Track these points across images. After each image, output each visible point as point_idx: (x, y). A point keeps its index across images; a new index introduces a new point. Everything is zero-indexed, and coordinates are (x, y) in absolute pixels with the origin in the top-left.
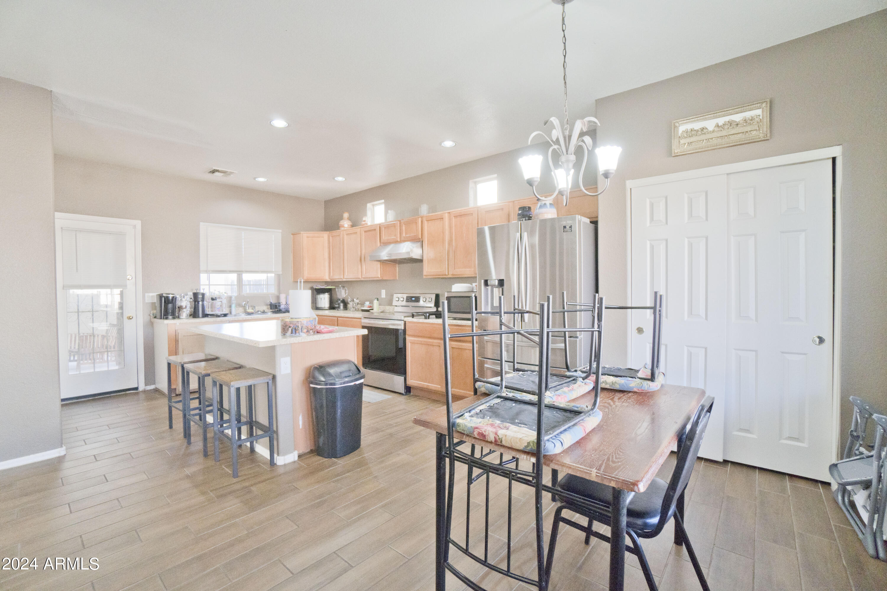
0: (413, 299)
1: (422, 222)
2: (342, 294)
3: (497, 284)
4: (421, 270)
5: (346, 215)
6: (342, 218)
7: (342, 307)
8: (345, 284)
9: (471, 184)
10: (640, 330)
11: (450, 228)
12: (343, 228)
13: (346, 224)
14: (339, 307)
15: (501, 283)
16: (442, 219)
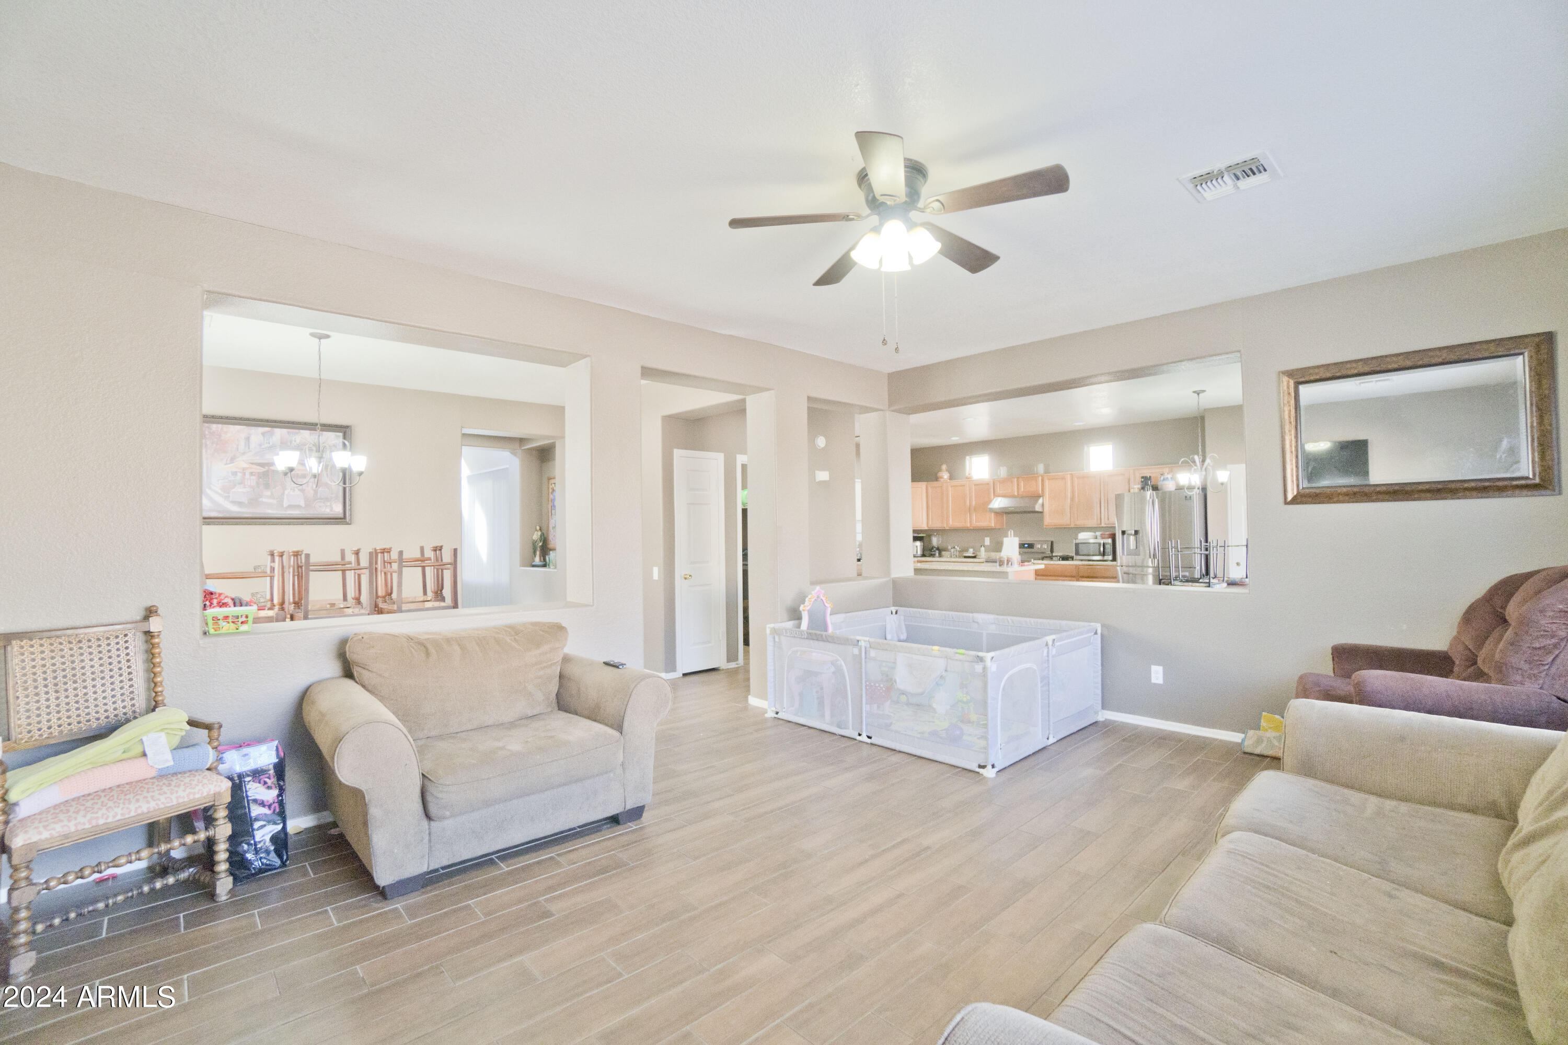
0: (1026, 546)
1: (1043, 480)
2: (935, 541)
3: (1133, 533)
4: (1041, 520)
5: (944, 467)
6: (940, 470)
7: (937, 554)
8: (940, 532)
9: (1086, 448)
10: (1238, 564)
11: (1073, 486)
12: (942, 480)
13: (945, 475)
14: (934, 555)
15: (1136, 532)
16: (1063, 478)
